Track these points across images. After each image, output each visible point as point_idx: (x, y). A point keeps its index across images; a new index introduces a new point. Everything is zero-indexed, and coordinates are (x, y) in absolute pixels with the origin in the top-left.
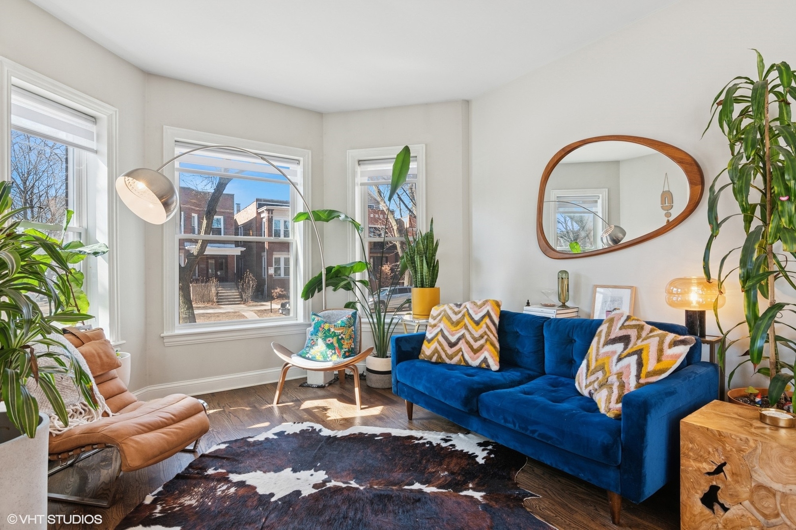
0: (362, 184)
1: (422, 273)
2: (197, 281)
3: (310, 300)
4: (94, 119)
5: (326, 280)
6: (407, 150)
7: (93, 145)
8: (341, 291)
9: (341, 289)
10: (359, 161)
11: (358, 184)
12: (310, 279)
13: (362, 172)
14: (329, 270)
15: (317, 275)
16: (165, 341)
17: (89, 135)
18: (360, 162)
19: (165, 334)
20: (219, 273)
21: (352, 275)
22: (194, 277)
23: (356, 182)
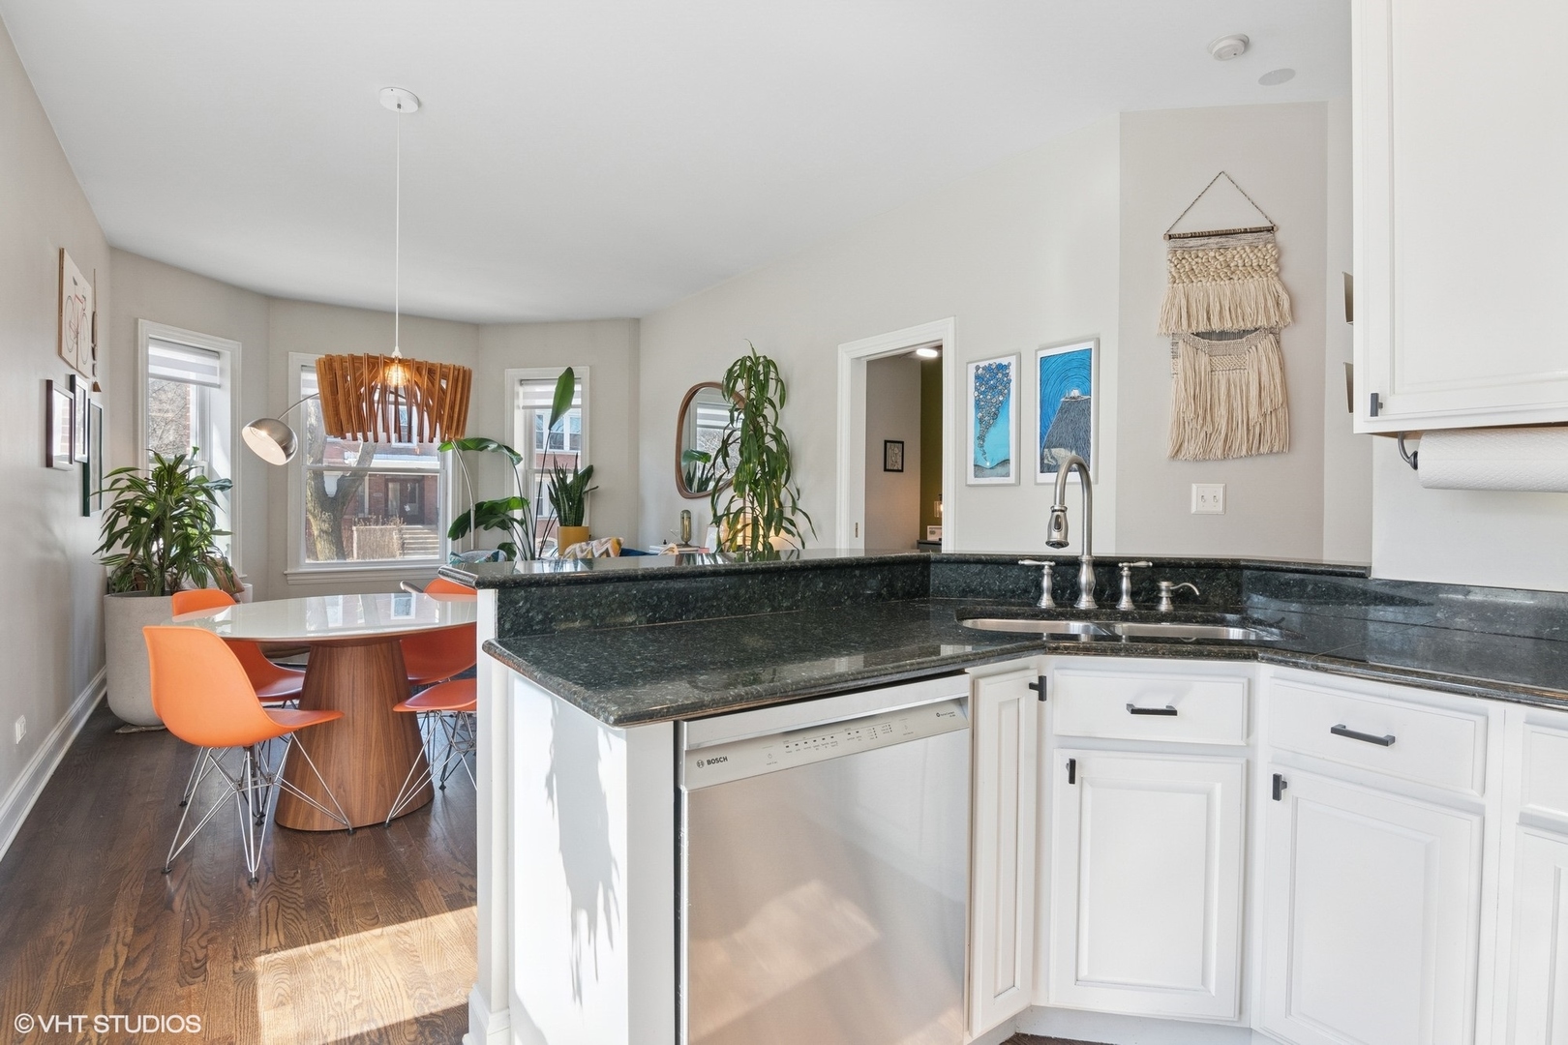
0: (524, 408)
1: (565, 511)
2: (367, 521)
3: (460, 540)
4: (217, 354)
5: (475, 520)
6: (570, 372)
7: (216, 380)
8: (497, 531)
9: (496, 527)
10: (521, 380)
11: (519, 407)
12: (460, 514)
13: (524, 393)
14: (479, 506)
15: (466, 512)
16: (289, 578)
17: (212, 371)
18: (522, 382)
19: (289, 571)
20: (407, 508)
21: (509, 513)
22: (361, 515)
23: (515, 404)
